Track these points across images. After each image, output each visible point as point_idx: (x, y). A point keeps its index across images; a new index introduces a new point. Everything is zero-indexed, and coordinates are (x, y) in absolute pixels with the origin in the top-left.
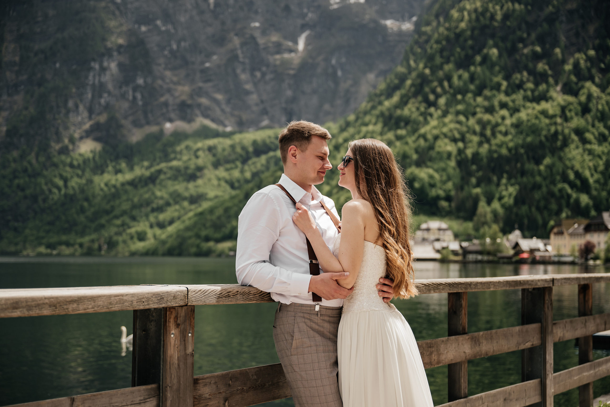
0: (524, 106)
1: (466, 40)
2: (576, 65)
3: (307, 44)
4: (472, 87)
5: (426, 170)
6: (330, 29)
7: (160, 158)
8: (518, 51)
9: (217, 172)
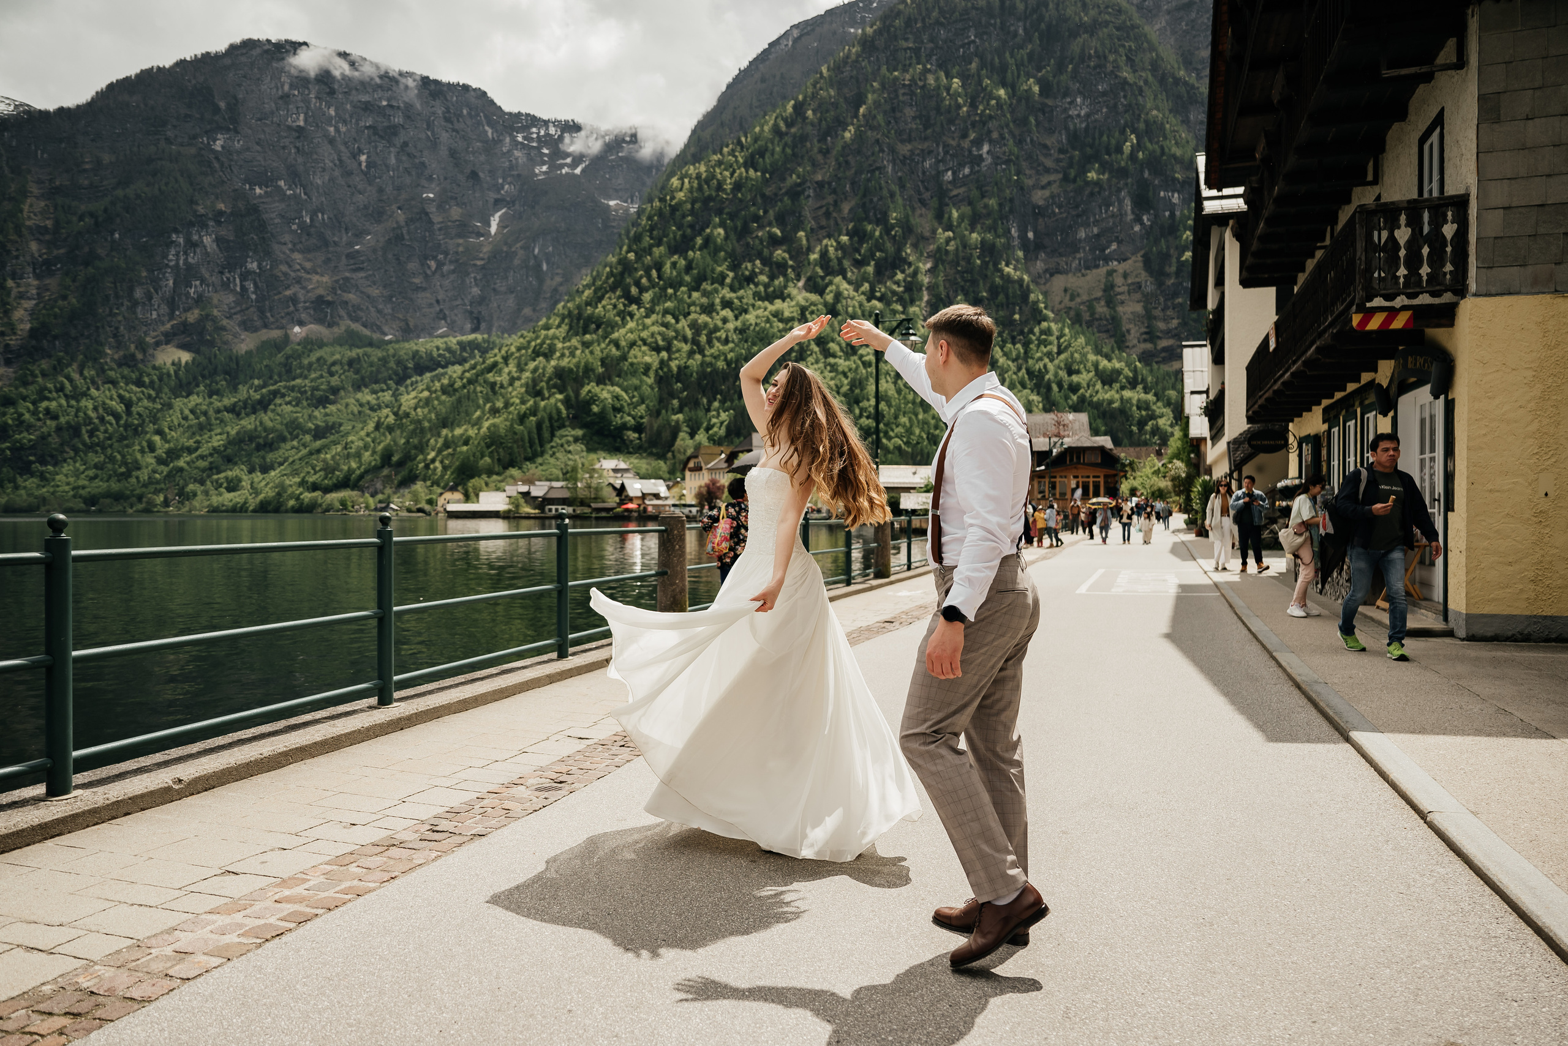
0: (753, 306)
1: (684, 216)
2: (824, 254)
3: (502, 225)
4: (687, 278)
5: (611, 388)
6: (533, 207)
7: (280, 375)
8: (752, 233)
9: (359, 395)
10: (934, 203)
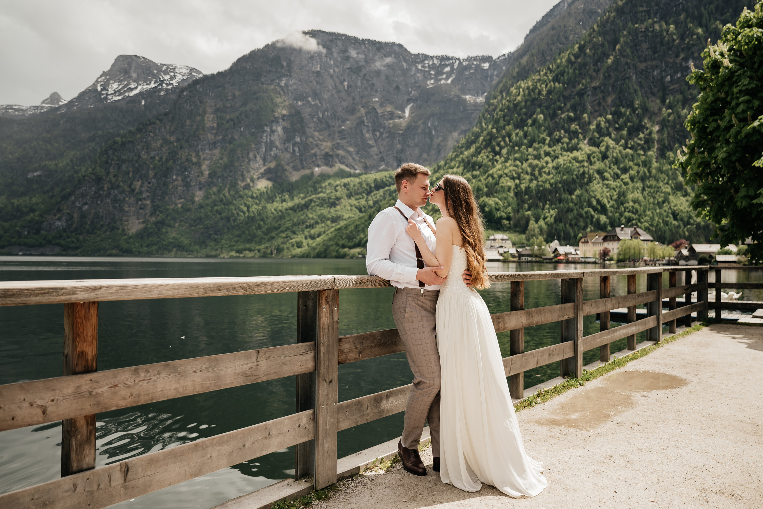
0: (561, 154)
1: (521, 109)
2: (598, 125)
3: (411, 113)
4: (525, 141)
5: (493, 199)
6: (427, 102)
7: (311, 192)
8: (558, 116)
9: (350, 201)
10: (660, 94)
